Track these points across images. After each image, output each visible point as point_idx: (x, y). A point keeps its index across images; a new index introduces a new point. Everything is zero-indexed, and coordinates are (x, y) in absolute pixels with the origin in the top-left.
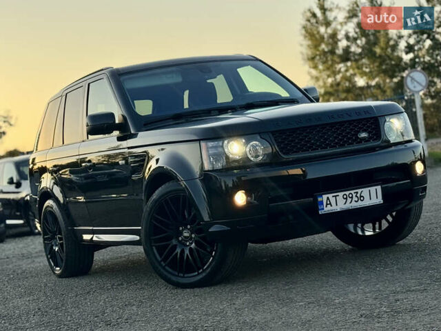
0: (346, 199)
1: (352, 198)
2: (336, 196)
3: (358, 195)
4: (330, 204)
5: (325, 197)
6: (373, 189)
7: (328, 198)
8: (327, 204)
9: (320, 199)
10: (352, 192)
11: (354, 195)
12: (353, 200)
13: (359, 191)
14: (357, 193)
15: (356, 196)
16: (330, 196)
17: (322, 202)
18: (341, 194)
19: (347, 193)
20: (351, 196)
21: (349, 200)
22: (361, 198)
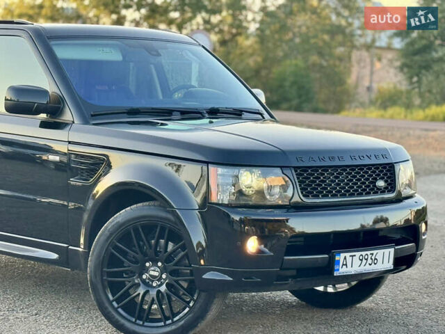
0: (362, 260)
1: (367, 259)
2: (352, 256)
3: (373, 258)
4: (346, 265)
5: (343, 255)
6: (387, 251)
7: (345, 258)
8: (343, 265)
9: (337, 258)
10: (369, 253)
11: (370, 256)
12: (368, 263)
13: (375, 252)
14: (372, 254)
15: (371, 259)
16: (347, 255)
17: (339, 261)
18: (358, 254)
19: (364, 253)
20: (366, 257)
21: (364, 261)
22: (375, 261)
